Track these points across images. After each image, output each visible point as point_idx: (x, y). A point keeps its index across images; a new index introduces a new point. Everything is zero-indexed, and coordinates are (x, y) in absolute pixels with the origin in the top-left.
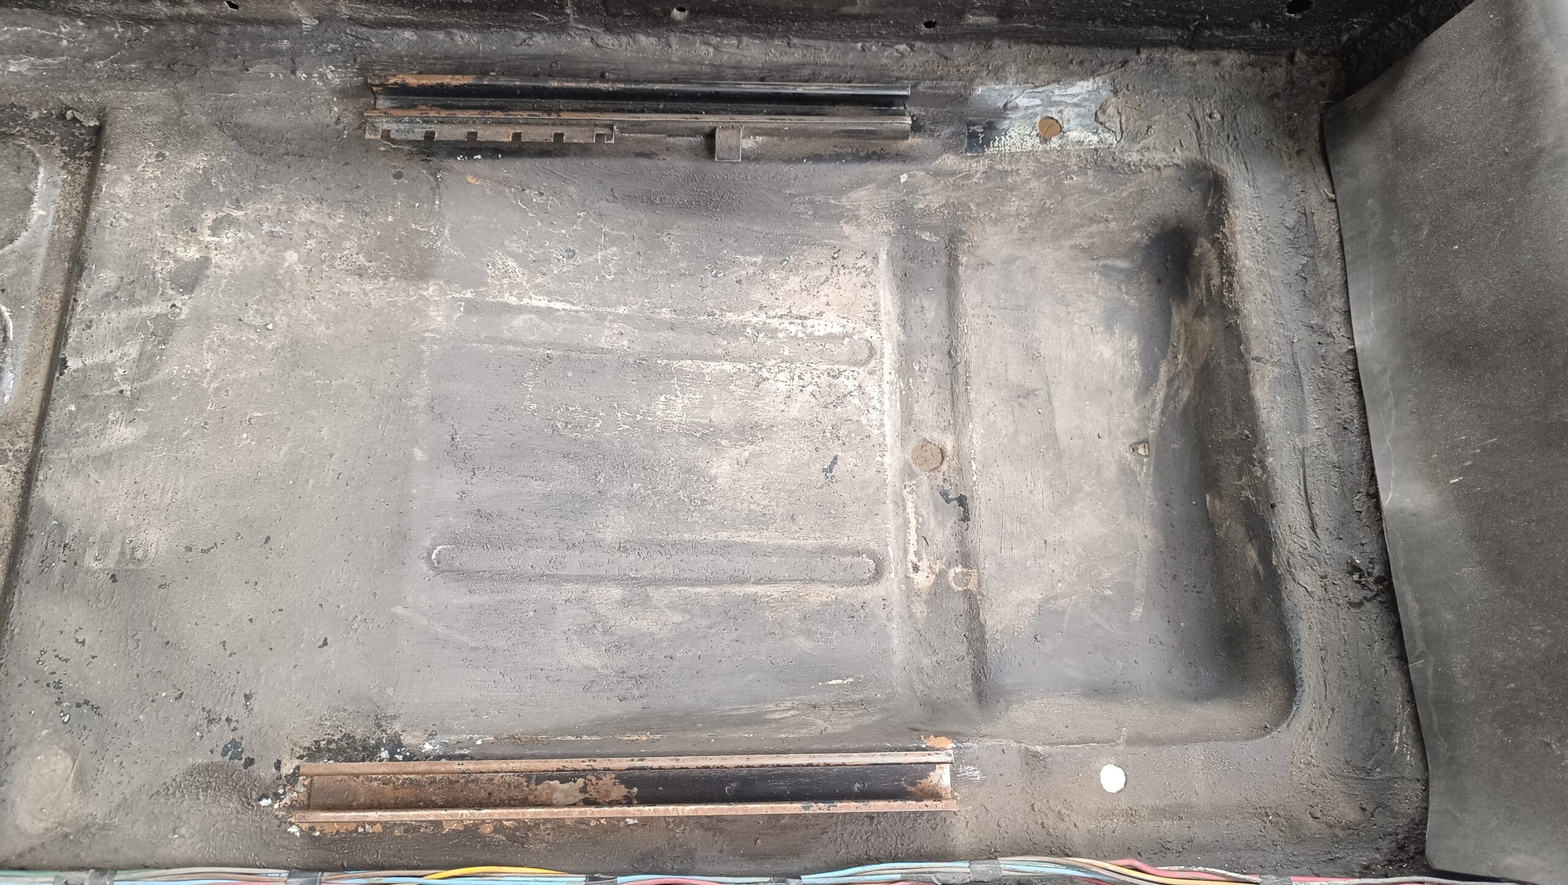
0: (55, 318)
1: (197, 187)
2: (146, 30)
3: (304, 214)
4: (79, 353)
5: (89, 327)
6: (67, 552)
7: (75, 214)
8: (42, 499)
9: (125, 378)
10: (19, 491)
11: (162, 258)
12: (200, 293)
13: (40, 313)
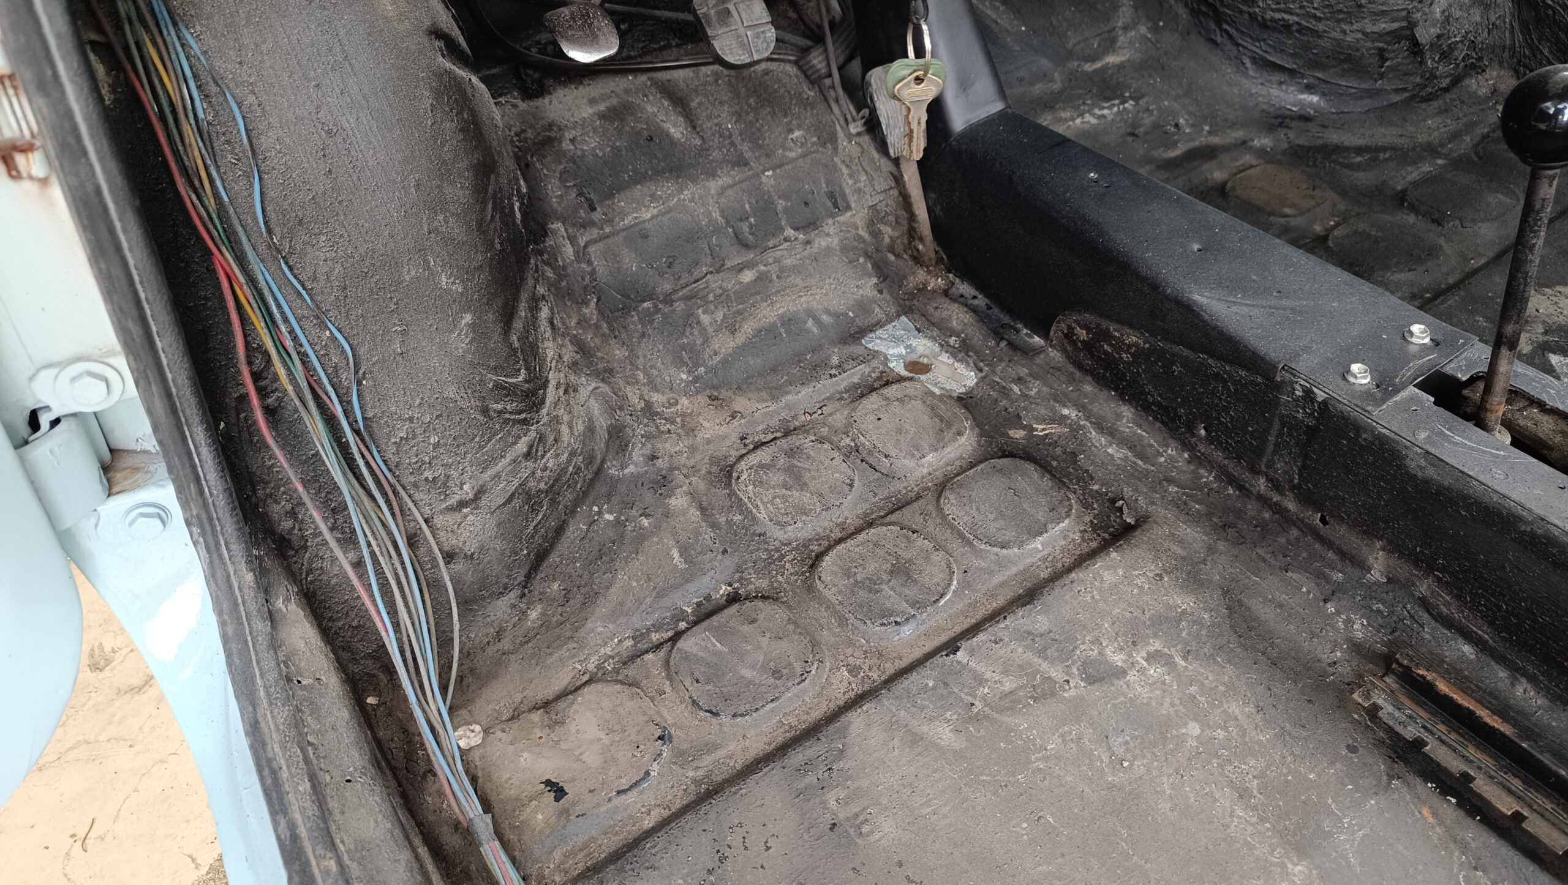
0: (979, 616)
1: (1166, 618)
2: (1231, 491)
3: (1234, 707)
4: (972, 653)
5: (996, 642)
6: (827, 774)
7: (1060, 565)
8: (850, 723)
9: (984, 698)
10: (841, 703)
11: (1093, 643)
12: (1096, 691)
13: (973, 605)
